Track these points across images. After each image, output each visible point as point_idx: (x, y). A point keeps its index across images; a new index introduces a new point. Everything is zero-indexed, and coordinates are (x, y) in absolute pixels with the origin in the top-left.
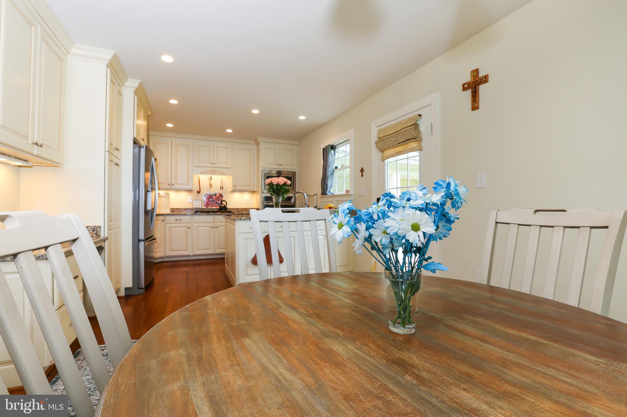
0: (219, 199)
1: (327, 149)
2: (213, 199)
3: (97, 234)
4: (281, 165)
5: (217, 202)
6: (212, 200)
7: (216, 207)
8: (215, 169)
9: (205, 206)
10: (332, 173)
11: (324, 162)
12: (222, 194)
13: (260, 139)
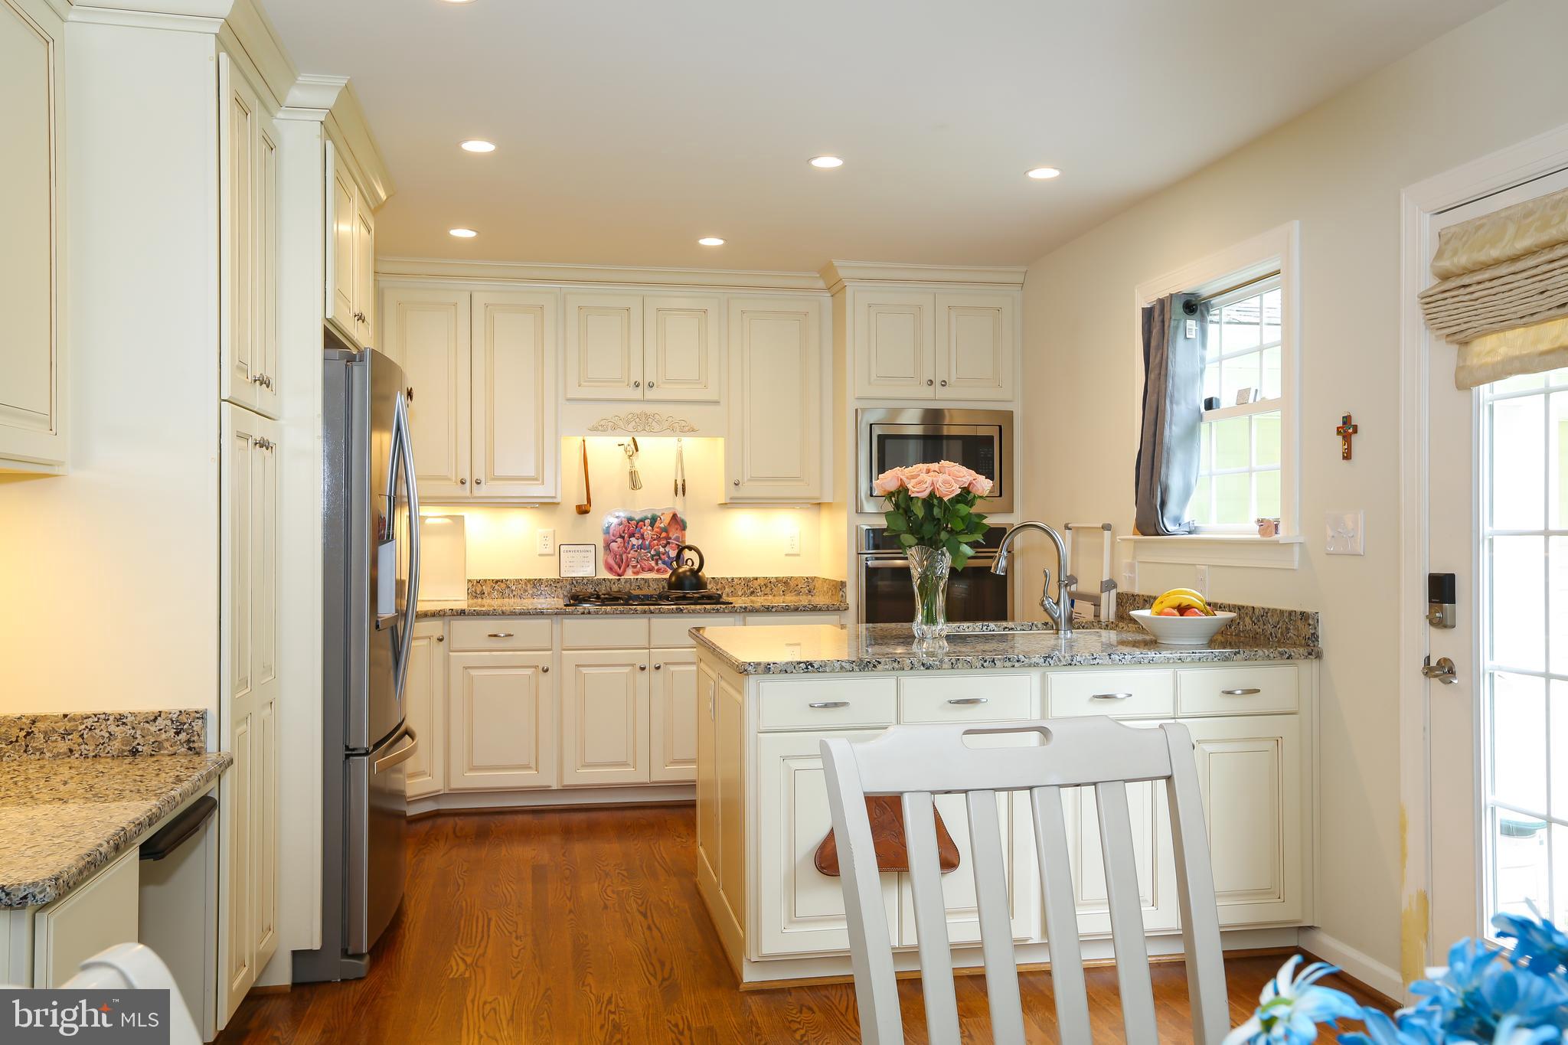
0: (667, 539)
1: (1167, 316)
2: (642, 537)
3: (191, 745)
4: (944, 384)
5: (662, 550)
6: (640, 541)
7: (657, 576)
8: (650, 409)
9: (610, 569)
10: (1191, 432)
11: (1152, 376)
12: (683, 517)
13: (845, 270)
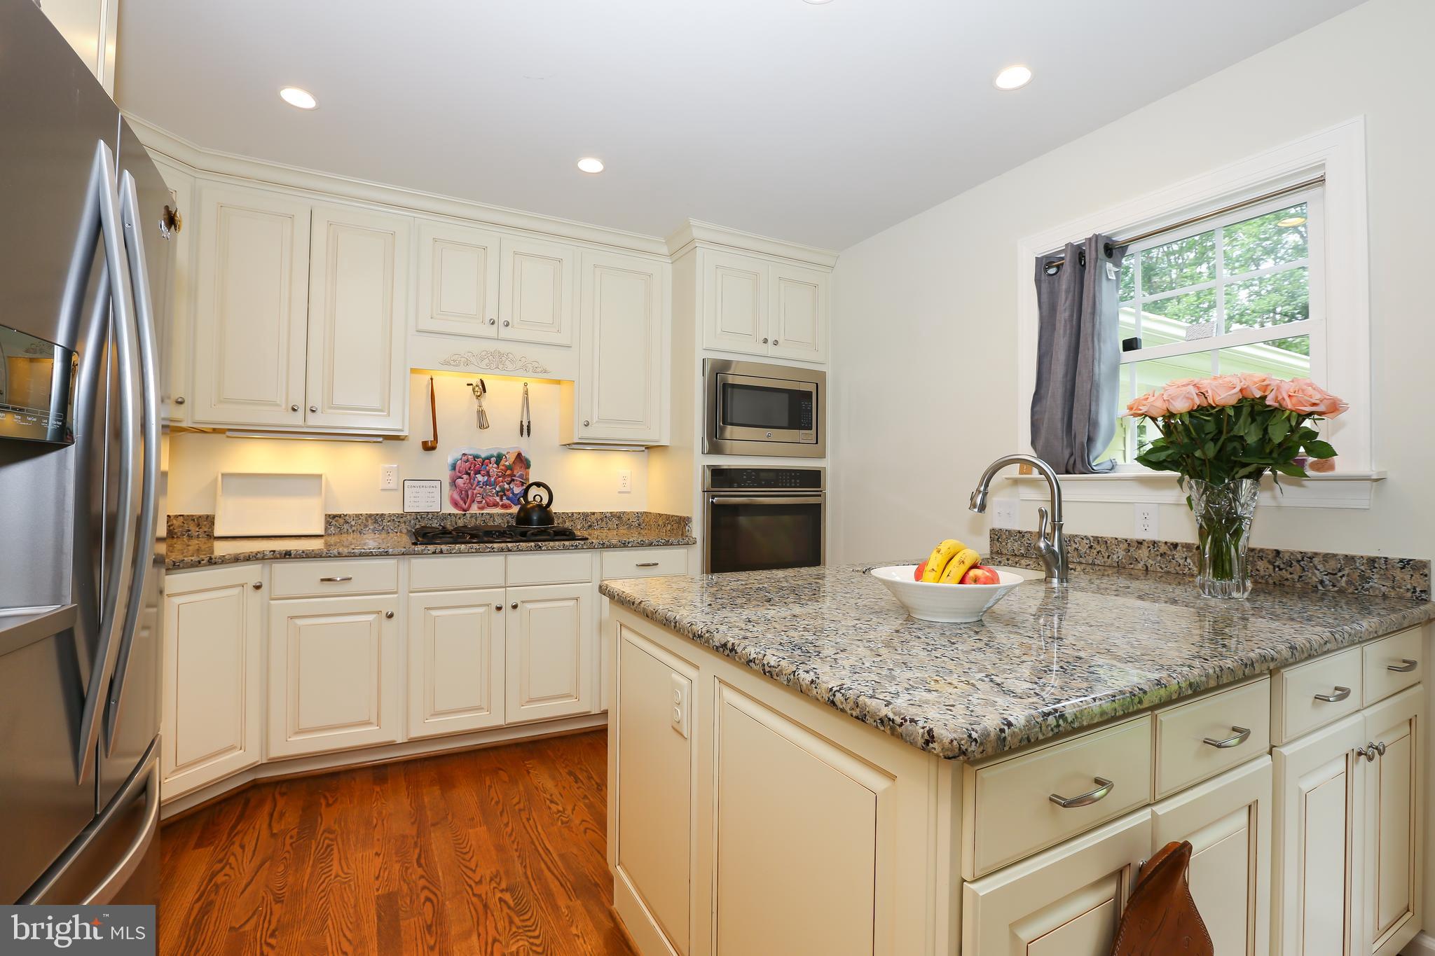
0: (512, 475)
2: (488, 474)
4: (776, 343)
5: (506, 486)
6: (486, 478)
12: (527, 456)
